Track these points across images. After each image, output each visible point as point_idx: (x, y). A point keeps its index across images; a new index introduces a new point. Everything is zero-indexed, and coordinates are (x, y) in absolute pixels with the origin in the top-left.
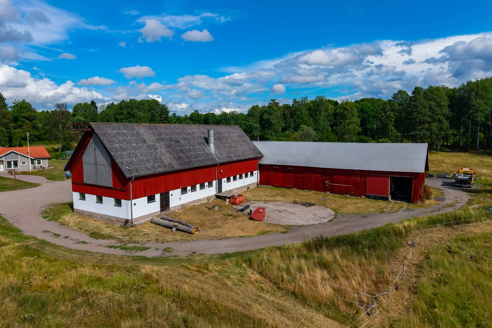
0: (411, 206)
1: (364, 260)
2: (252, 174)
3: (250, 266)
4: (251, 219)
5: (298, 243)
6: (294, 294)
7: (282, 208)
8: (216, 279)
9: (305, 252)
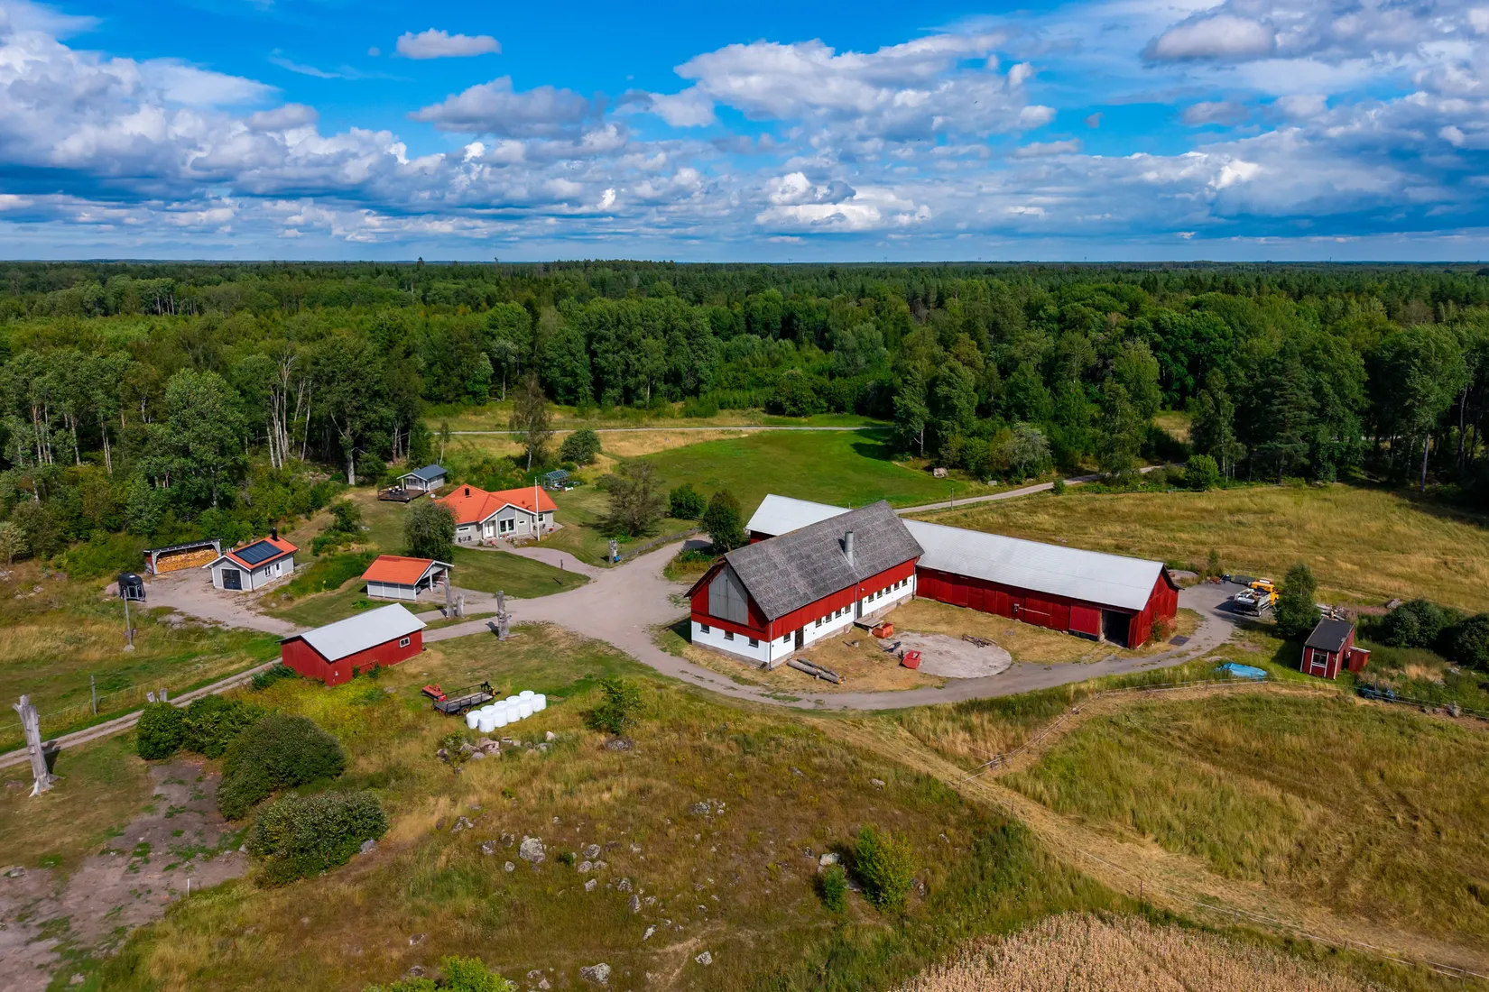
0: (1126, 652)
1: (1008, 726)
2: (905, 582)
3: (901, 724)
4: (901, 665)
5: (949, 704)
6: (937, 750)
7: (945, 647)
8: (871, 734)
9: (954, 714)
